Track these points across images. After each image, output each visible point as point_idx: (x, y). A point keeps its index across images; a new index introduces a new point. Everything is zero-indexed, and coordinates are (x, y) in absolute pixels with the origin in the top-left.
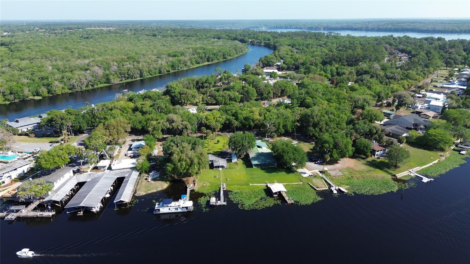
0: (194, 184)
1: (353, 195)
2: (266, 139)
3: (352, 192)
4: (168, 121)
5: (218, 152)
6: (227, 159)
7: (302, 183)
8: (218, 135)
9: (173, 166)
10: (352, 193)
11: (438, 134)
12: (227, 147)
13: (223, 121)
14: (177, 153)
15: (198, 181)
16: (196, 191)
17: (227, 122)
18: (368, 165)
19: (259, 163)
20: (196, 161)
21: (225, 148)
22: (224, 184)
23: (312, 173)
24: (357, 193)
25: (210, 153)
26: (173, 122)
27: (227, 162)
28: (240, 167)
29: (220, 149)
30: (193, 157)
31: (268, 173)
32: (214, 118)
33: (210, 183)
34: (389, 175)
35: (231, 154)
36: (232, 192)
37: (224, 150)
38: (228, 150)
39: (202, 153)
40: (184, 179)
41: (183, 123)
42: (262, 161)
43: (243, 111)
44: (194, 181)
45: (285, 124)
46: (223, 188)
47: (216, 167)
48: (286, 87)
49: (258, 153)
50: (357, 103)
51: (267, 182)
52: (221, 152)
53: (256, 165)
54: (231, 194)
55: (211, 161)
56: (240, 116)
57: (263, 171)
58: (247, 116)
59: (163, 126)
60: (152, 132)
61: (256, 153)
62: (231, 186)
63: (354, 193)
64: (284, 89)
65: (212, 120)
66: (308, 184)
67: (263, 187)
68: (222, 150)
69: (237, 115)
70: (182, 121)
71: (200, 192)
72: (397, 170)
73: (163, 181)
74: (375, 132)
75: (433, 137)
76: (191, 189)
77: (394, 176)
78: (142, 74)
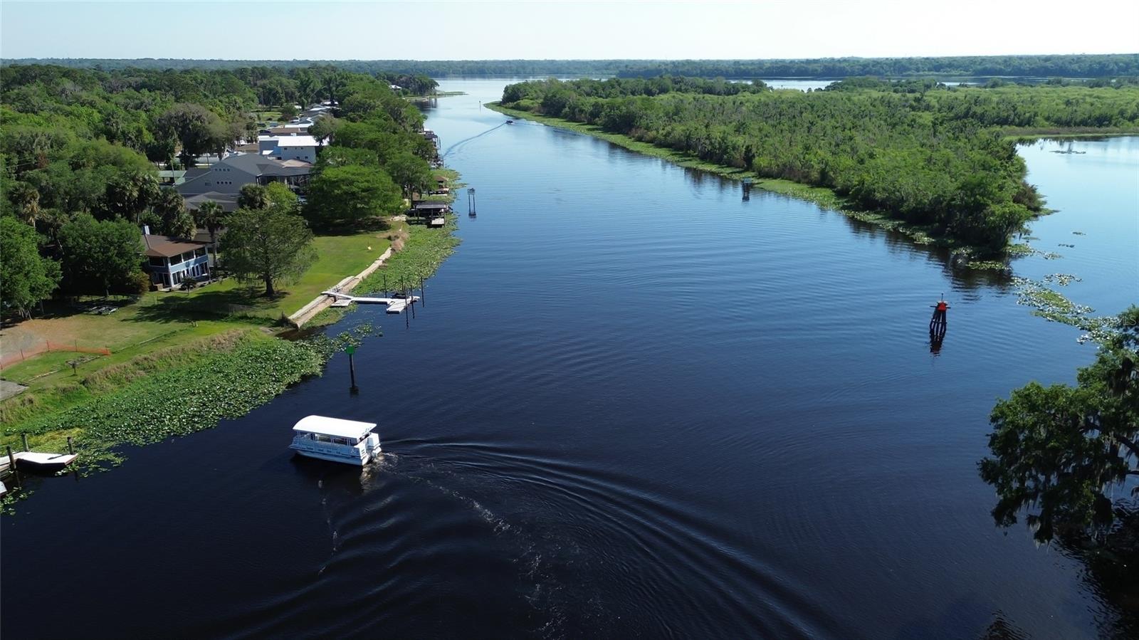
1: (119, 461)
3: (109, 450)
10: (111, 456)
11: (353, 174)
18: (152, 319)
24: (141, 441)
34: (262, 328)
50: (26, 154)
63: (122, 449)
72: (282, 303)
74: (135, 194)
75: (344, 187)
77: (284, 321)
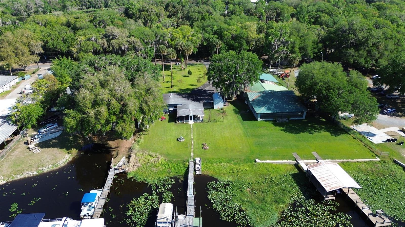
0: (129, 157)
2: (271, 70)
4: (106, 37)
5: (188, 89)
6: (204, 102)
7: (378, 159)
8: (189, 64)
9: (79, 116)
12: (205, 81)
13: (199, 42)
14: (91, 85)
15: (139, 152)
16: (129, 176)
17: (205, 44)
19: (270, 112)
20: (133, 105)
21: (202, 84)
22: (198, 159)
23: (387, 133)
25: (173, 92)
26: (114, 37)
27: (205, 109)
28: (230, 118)
29: (191, 85)
30: (127, 97)
31: (291, 133)
32: (184, 37)
33: (167, 155)
35: (211, 94)
36: (216, 180)
37: (199, 86)
38: (206, 87)
39: (150, 89)
40: (112, 144)
41: (129, 39)
42: (276, 107)
43: (231, 25)
44: (130, 149)
45: (303, 45)
46: (195, 170)
47: (182, 118)
48: (282, 9)
49: (264, 92)
51: (295, 155)
52: (193, 90)
53: (263, 116)
54: (214, 188)
55: (170, 106)
56: (226, 32)
57: (278, 128)
58: (238, 32)
59: (96, 45)
60: (78, 53)
61: (260, 92)
62: (213, 163)
64: (281, 12)
65: (181, 39)
66: (395, 162)
67: (287, 167)
68: (195, 87)
69: (222, 32)
70: (129, 37)
71: (140, 179)
73: (61, 147)
76: (117, 172)
78: (107, 4)
